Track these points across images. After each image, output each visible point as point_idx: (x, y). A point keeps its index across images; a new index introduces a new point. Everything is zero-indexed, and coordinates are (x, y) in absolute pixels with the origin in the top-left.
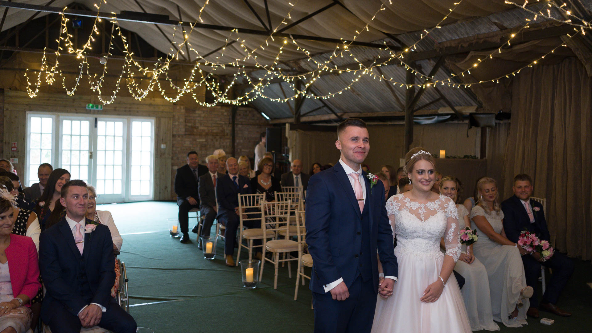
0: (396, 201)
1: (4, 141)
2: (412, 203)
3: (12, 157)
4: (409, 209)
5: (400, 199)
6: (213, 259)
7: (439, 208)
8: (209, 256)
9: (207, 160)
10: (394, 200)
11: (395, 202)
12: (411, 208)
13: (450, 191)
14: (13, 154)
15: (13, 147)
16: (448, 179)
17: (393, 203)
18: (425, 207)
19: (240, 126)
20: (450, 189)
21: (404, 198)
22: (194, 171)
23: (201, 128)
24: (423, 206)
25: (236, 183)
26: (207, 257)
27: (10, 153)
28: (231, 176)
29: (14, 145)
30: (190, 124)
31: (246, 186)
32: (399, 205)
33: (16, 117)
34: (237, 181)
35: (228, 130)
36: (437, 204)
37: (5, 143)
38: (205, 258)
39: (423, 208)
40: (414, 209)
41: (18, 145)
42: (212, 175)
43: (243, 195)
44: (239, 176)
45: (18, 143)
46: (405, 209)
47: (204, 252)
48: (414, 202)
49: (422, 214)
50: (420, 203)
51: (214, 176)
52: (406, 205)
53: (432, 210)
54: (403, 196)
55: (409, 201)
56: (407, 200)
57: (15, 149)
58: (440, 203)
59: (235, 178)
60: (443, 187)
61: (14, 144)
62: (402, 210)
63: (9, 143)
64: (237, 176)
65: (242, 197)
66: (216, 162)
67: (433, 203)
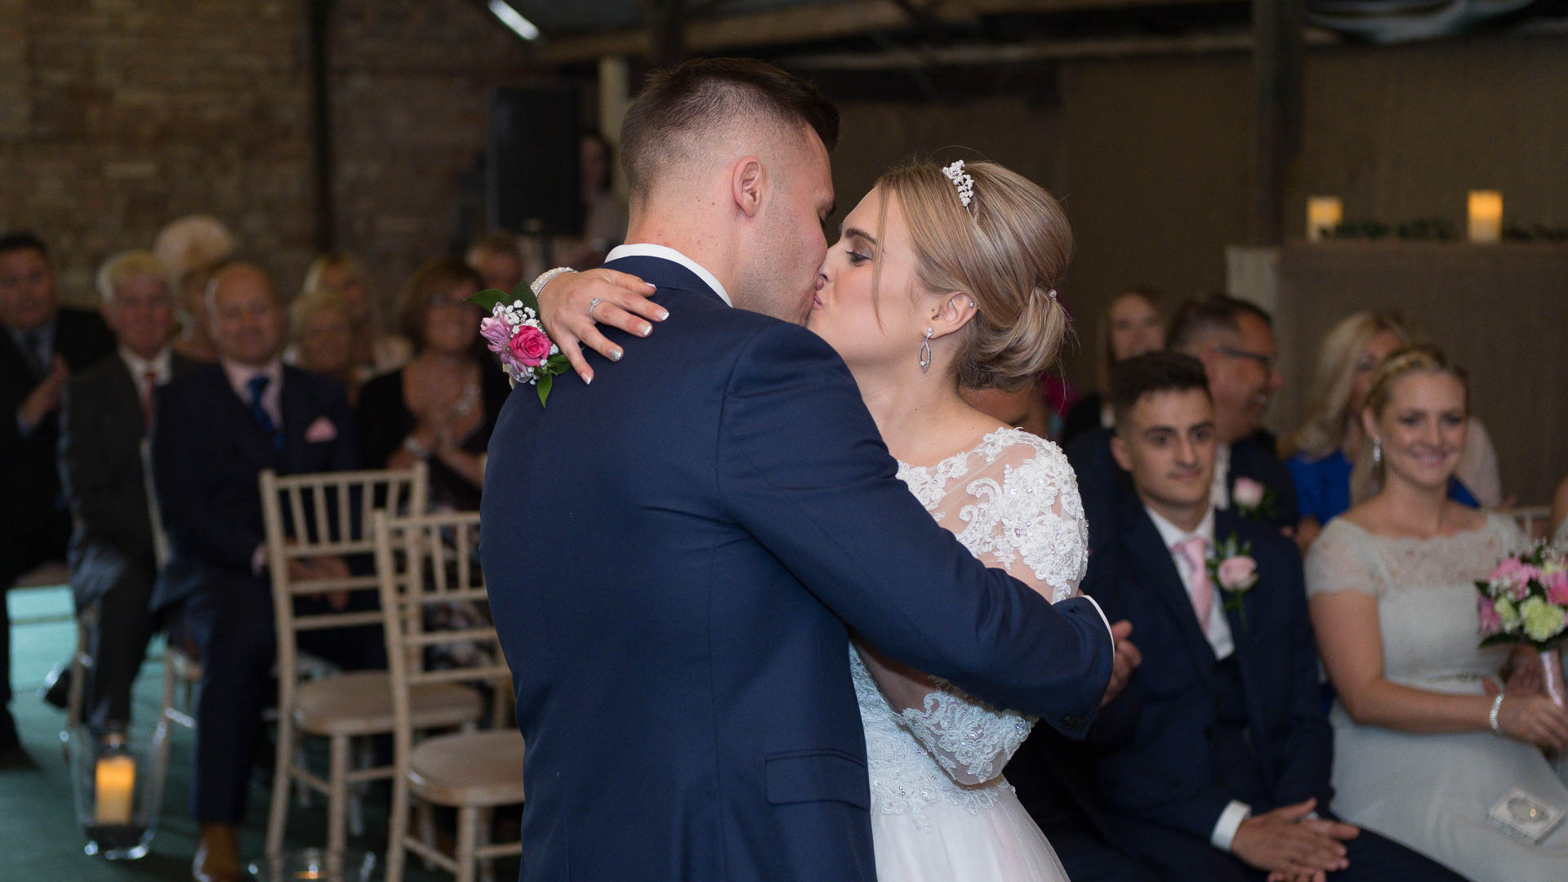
6: (138, 852)
8: (111, 837)
9: (105, 281)
13: (1440, 434)
16: (1414, 366)
19: (360, 83)
20: (1433, 421)
22: (33, 341)
23: (130, 97)
25: (266, 417)
26: (103, 847)
28: (240, 376)
30: (59, 78)
31: (322, 430)
34: (270, 400)
35: (293, 106)
38: (91, 849)
42: (138, 367)
43: (294, 483)
44: (288, 371)
47: (83, 818)
51: (151, 375)
59: (259, 385)
60: (1391, 412)
64: (273, 371)
65: (284, 496)
66: (161, 293)
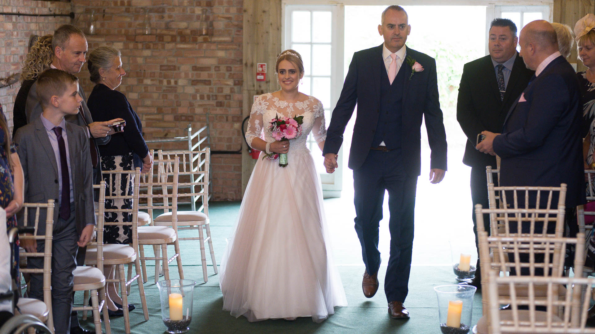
0: (264, 100)
1: (244, 62)
2: (281, 102)
3: (258, 93)
4: (277, 108)
5: (268, 99)
7: (308, 107)
10: (262, 100)
11: (263, 102)
12: (280, 106)
14: (260, 86)
15: (258, 74)
17: (261, 102)
18: (294, 107)
21: (273, 98)
24: (291, 105)
27: (254, 86)
29: (260, 69)
32: (267, 105)
33: (264, 12)
36: (306, 104)
37: (246, 64)
39: (291, 107)
40: (282, 108)
41: (268, 68)
45: (268, 65)
46: (273, 108)
48: (282, 101)
49: (290, 112)
50: (289, 103)
52: (275, 104)
53: (300, 109)
54: (272, 96)
55: (278, 100)
56: (276, 99)
57: (261, 77)
58: (308, 103)
61: (262, 66)
62: (270, 109)
63: (252, 65)
67: (302, 103)
